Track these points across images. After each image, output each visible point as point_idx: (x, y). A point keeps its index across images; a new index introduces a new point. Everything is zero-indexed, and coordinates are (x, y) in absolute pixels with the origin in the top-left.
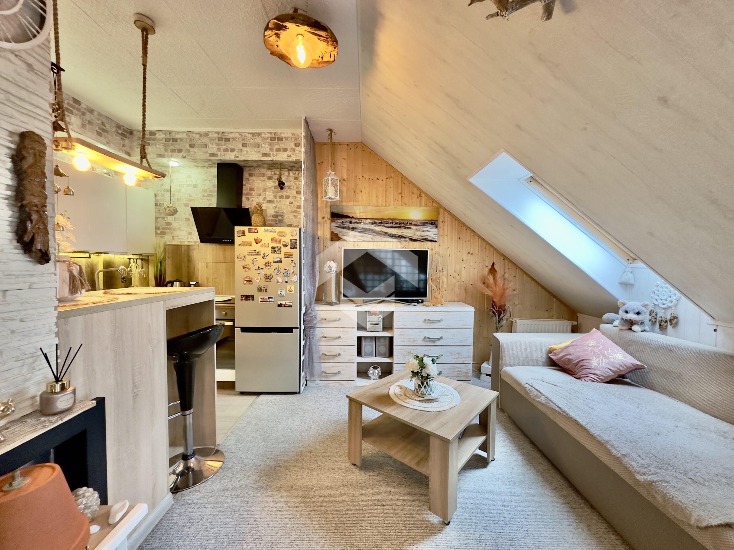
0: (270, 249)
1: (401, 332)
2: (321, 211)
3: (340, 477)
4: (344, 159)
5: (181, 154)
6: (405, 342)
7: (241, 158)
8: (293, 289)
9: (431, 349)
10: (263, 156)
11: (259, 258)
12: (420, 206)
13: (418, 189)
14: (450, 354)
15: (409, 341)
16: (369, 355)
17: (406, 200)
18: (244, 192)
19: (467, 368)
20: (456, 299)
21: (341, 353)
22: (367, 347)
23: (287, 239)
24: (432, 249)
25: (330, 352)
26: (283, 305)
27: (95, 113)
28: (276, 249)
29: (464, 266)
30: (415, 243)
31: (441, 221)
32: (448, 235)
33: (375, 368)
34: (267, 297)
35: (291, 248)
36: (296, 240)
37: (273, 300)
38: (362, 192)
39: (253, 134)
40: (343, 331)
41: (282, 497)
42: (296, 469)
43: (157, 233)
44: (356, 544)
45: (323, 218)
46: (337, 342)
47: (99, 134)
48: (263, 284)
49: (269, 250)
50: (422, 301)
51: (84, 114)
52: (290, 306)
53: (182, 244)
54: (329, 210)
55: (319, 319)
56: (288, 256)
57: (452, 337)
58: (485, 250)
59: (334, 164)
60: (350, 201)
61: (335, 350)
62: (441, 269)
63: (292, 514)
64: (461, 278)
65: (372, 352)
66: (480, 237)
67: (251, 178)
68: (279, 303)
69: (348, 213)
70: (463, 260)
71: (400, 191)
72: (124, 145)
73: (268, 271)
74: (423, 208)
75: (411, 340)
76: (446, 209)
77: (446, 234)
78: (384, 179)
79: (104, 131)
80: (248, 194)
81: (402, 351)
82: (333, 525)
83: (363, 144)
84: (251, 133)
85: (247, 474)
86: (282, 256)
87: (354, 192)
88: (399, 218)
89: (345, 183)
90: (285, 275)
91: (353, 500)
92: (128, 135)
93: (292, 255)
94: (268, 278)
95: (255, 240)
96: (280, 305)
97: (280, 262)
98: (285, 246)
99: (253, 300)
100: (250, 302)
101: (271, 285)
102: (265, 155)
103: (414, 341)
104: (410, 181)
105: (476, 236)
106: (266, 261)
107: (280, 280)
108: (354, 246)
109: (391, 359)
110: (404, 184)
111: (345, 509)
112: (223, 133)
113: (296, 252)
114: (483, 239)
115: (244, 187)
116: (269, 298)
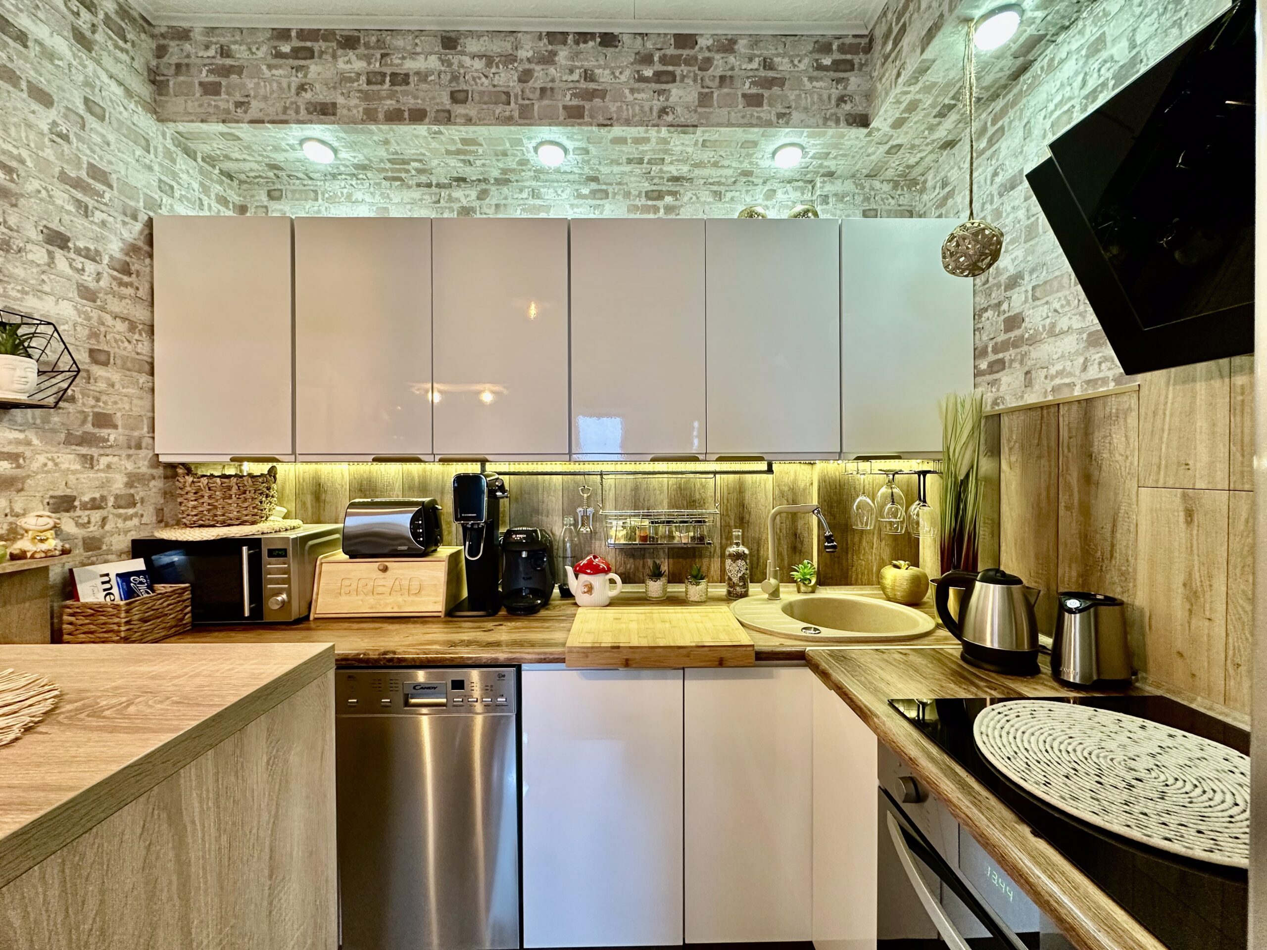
27: (742, 46)
47: (755, 101)
51: (707, 64)
72: (841, 100)
79: (771, 83)
92: (857, 59)
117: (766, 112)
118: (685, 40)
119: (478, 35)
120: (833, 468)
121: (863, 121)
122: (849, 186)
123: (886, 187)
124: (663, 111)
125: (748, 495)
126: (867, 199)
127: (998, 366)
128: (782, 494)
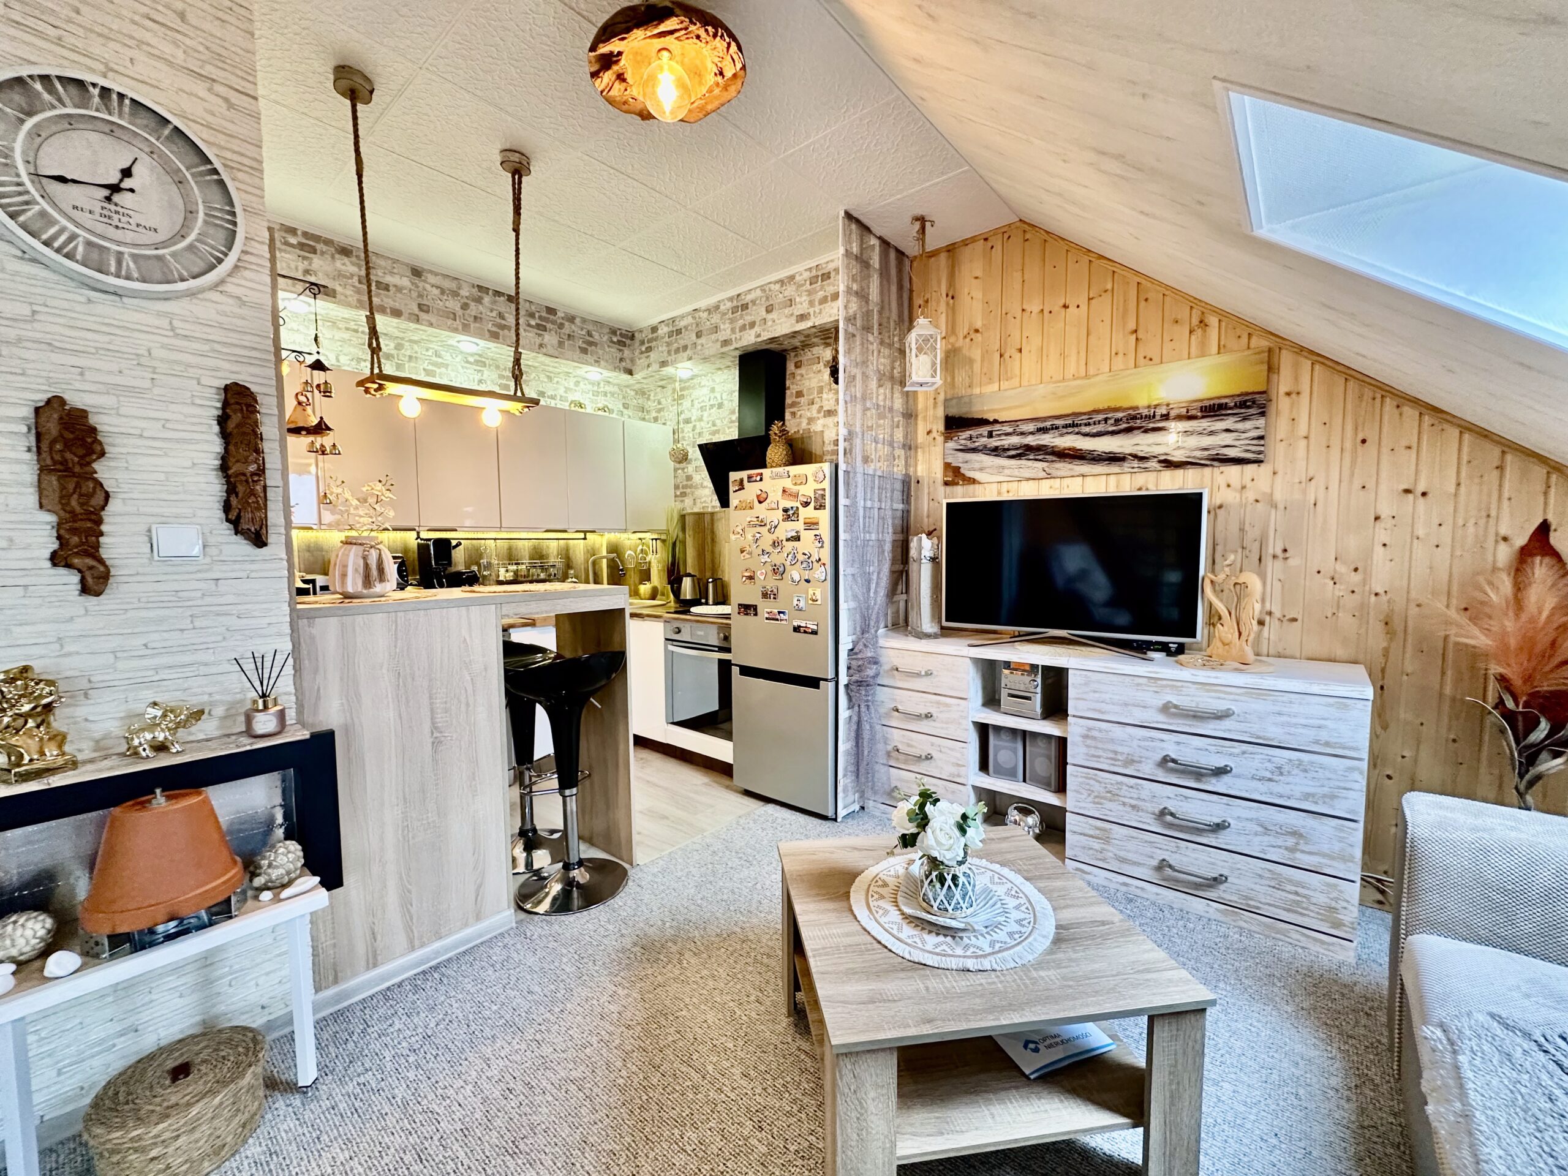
0: (781, 512)
1: (1089, 729)
2: (925, 418)
3: (744, 1018)
4: (976, 278)
5: (685, 355)
6: (1101, 760)
7: (766, 336)
8: (819, 597)
9: (1186, 798)
10: (797, 322)
11: (764, 530)
12: (1203, 354)
13: (1194, 302)
14: (1260, 829)
15: (1112, 759)
16: (1010, 774)
17: (1151, 348)
18: (788, 401)
19: (1334, 895)
20: (1340, 653)
21: (934, 754)
22: (1003, 752)
23: (807, 491)
24: (1243, 487)
25: (909, 745)
26: (802, 629)
27: (578, 321)
28: (791, 512)
29: (1382, 536)
30: (1180, 472)
31: (1283, 389)
32: (1312, 436)
33: (1025, 812)
34: (776, 611)
35: (815, 509)
36: (824, 490)
37: (786, 617)
38: (1020, 350)
39: (781, 282)
40: (938, 703)
41: (628, 996)
42: (692, 961)
43: (676, 496)
44: (642, 1160)
45: (929, 433)
46: (924, 726)
47: (584, 351)
48: (771, 584)
49: (780, 514)
50: (1181, 649)
51: (561, 326)
52: (815, 633)
53: (706, 510)
54: (941, 413)
55: (886, 667)
56: (811, 525)
57: (1268, 775)
58: (1496, 473)
59: (953, 298)
60: (991, 381)
61: (921, 745)
62: (1279, 552)
63: (611, 1034)
64: (1364, 582)
65: (1015, 768)
66: (1466, 427)
67: (799, 371)
68: (796, 624)
69: (983, 411)
70: (1377, 518)
71: (1132, 326)
72: (621, 360)
73: (778, 558)
74: (1213, 360)
75: (1119, 757)
76: (1302, 349)
77: (1302, 430)
78: (1083, 301)
79: (591, 344)
80: (794, 404)
81: (1092, 782)
82: (645, 1097)
83: (1025, 222)
84: (776, 282)
85: (624, 931)
86: (799, 526)
87: (1001, 356)
88: (1126, 405)
89: (978, 337)
90: (805, 565)
91: (718, 1076)
92: (628, 342)
93: (817, 524)
94: (778, 571)
95: (758, 496)
96: (797, 629)
97: (797, 538)
98: (806, 504)
99: (756, 614)
100: (751, 619)
101: (784, 587)
102: (802, 317)
103: (1130, 762)
104: (1167, 287)
105: (1446, 426)
106: (774, 537)
107: (797, 578)
108: (999, 493)
109: (1061, 796)
110: (1146, 300)
111: (689, 1083)
112: (739, 295)
113: (824, 517)
114: (1484, 434)
115: (788, 392)
116: (779, 613)
117: (588, 357)
118: (551, 311)
119: (436, 274)
120: (613, 537)
121: (630, 372)
122: (616, 389)
123: (633, 393)
124: (541, 346)
125: (571, 552)
126: (624, 397)
127: (684, 494)
128: (588, 551)
